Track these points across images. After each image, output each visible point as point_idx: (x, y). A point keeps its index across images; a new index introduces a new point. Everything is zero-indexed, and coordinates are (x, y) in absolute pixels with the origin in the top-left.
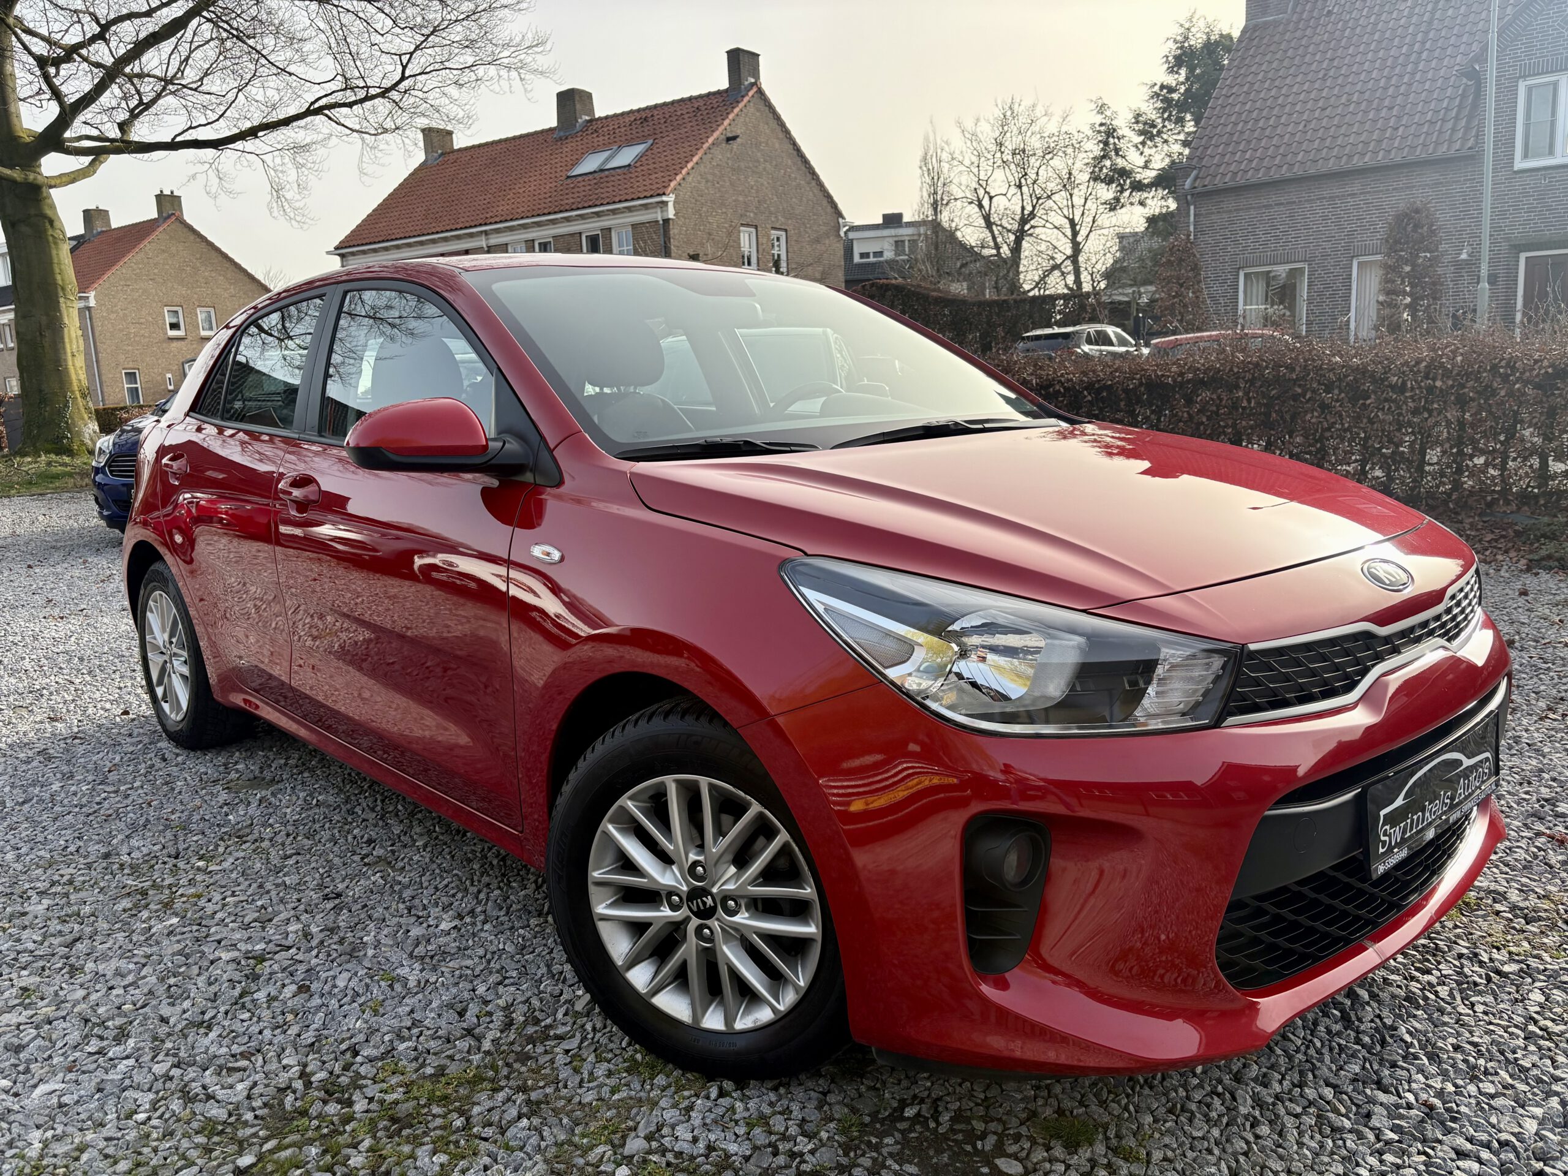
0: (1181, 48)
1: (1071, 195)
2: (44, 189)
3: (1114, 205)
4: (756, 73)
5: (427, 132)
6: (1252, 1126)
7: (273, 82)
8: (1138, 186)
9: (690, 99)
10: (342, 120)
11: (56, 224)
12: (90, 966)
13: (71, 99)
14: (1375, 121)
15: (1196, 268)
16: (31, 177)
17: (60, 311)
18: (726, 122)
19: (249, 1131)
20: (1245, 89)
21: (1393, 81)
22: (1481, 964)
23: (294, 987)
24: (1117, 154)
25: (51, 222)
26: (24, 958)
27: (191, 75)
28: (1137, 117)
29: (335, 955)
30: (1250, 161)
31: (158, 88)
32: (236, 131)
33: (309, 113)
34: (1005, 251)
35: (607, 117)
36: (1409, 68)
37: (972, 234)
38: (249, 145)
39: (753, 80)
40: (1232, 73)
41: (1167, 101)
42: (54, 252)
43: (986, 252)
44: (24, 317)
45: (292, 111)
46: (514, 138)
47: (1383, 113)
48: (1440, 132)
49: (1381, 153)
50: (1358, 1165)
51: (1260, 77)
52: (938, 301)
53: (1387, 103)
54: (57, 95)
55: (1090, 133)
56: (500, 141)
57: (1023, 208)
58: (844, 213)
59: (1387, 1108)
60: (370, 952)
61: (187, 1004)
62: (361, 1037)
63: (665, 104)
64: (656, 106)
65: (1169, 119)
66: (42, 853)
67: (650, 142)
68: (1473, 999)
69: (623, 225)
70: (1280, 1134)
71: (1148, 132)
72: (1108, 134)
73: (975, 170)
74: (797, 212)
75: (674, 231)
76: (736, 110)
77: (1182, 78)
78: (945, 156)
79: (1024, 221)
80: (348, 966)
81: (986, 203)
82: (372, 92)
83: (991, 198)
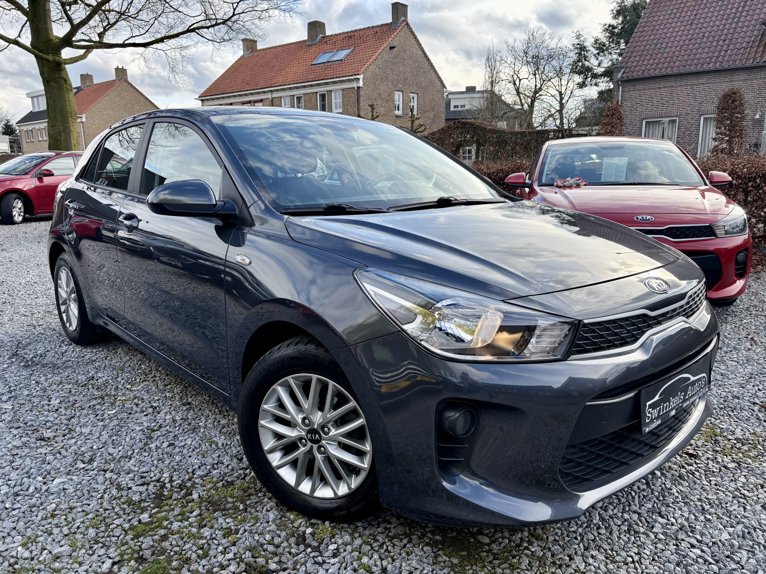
0: (620, 6)
1: (561, 79)
2: (63, 65)
3: (582, 85)
4: (405, 15)
5: (244, 40)
6: (597, 529)
7: (171, 15)
8: (595, 76)
9: (373, 27)
10: (204, 35)
11: (68, 82)
12: (78, 429)
13: (76, 22)
14: (716, 47)
15: (620, 118)
16: (57, 58)
17: (69, 124)
18: (390, 39)
19: (146, 504)
20: (651, 28)
21: (727, 27)
22: (718, 463)
23: (167, 443)
24: (585, 60)
25: (66, 81)
26: (48, 424)
27: (133, 11)
28: (596, 41)
29: (186, 430)
30: (652, 65)
31: (117, 17)
32: (154, 39)
33: (189, 31)
34: (526, 107)
35: (331, 36)
36: (736, 20)
37: (510, 98)
38: (159, 46)
39: (403, 18)
40: (645, 20)
41: (612, 34)
42: (67, 96)
43: (516, 107)
44: (52, 126)
45: (180, 30)
46: (286, 45)
47: (721, 43)
48: (749, 53)
49: (718, 63)
50: (645, 549)
51: (659, 22)
52: (490, 131)
53: (723, 38)
54: (70, 19)
55: (572, 48)
56: (280, 46)
57: (536, 86)
58: (447, 86)
59: (662, 525)
60: (202, 430)
61: (120, 448)
62: (196, 467)
63: (360, 30)
64: (356, 31)
65: (612, 42)
66: (57, 378)
67: (352, 48)
68: (711, 479)
69: (338, 90)
70: (611, 533)
71: (601, 48)
72: (581, 49)
73: (513, 66)
74: (423, 85)
75: (362, 93)
76: (395, 33)
77: (620, 22)
78: (498, 58)
79: (536, 92)
80: (192, 435)
81: (517, 82)
82: (219, 21)
83: (520, 80)
